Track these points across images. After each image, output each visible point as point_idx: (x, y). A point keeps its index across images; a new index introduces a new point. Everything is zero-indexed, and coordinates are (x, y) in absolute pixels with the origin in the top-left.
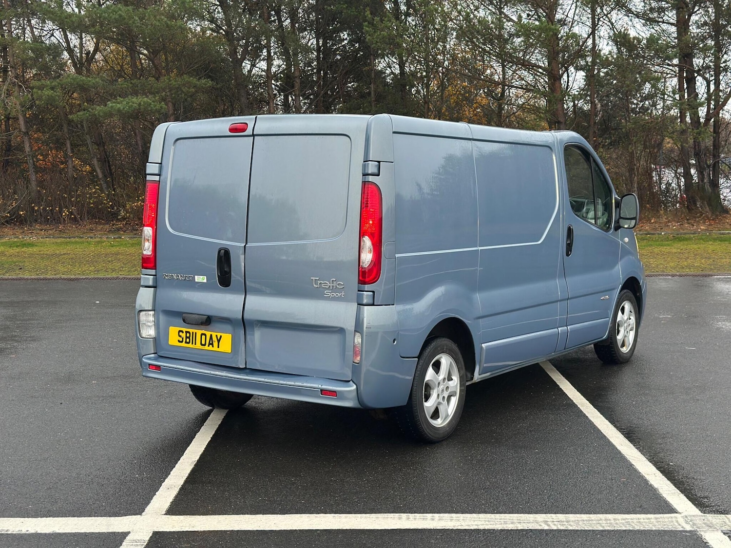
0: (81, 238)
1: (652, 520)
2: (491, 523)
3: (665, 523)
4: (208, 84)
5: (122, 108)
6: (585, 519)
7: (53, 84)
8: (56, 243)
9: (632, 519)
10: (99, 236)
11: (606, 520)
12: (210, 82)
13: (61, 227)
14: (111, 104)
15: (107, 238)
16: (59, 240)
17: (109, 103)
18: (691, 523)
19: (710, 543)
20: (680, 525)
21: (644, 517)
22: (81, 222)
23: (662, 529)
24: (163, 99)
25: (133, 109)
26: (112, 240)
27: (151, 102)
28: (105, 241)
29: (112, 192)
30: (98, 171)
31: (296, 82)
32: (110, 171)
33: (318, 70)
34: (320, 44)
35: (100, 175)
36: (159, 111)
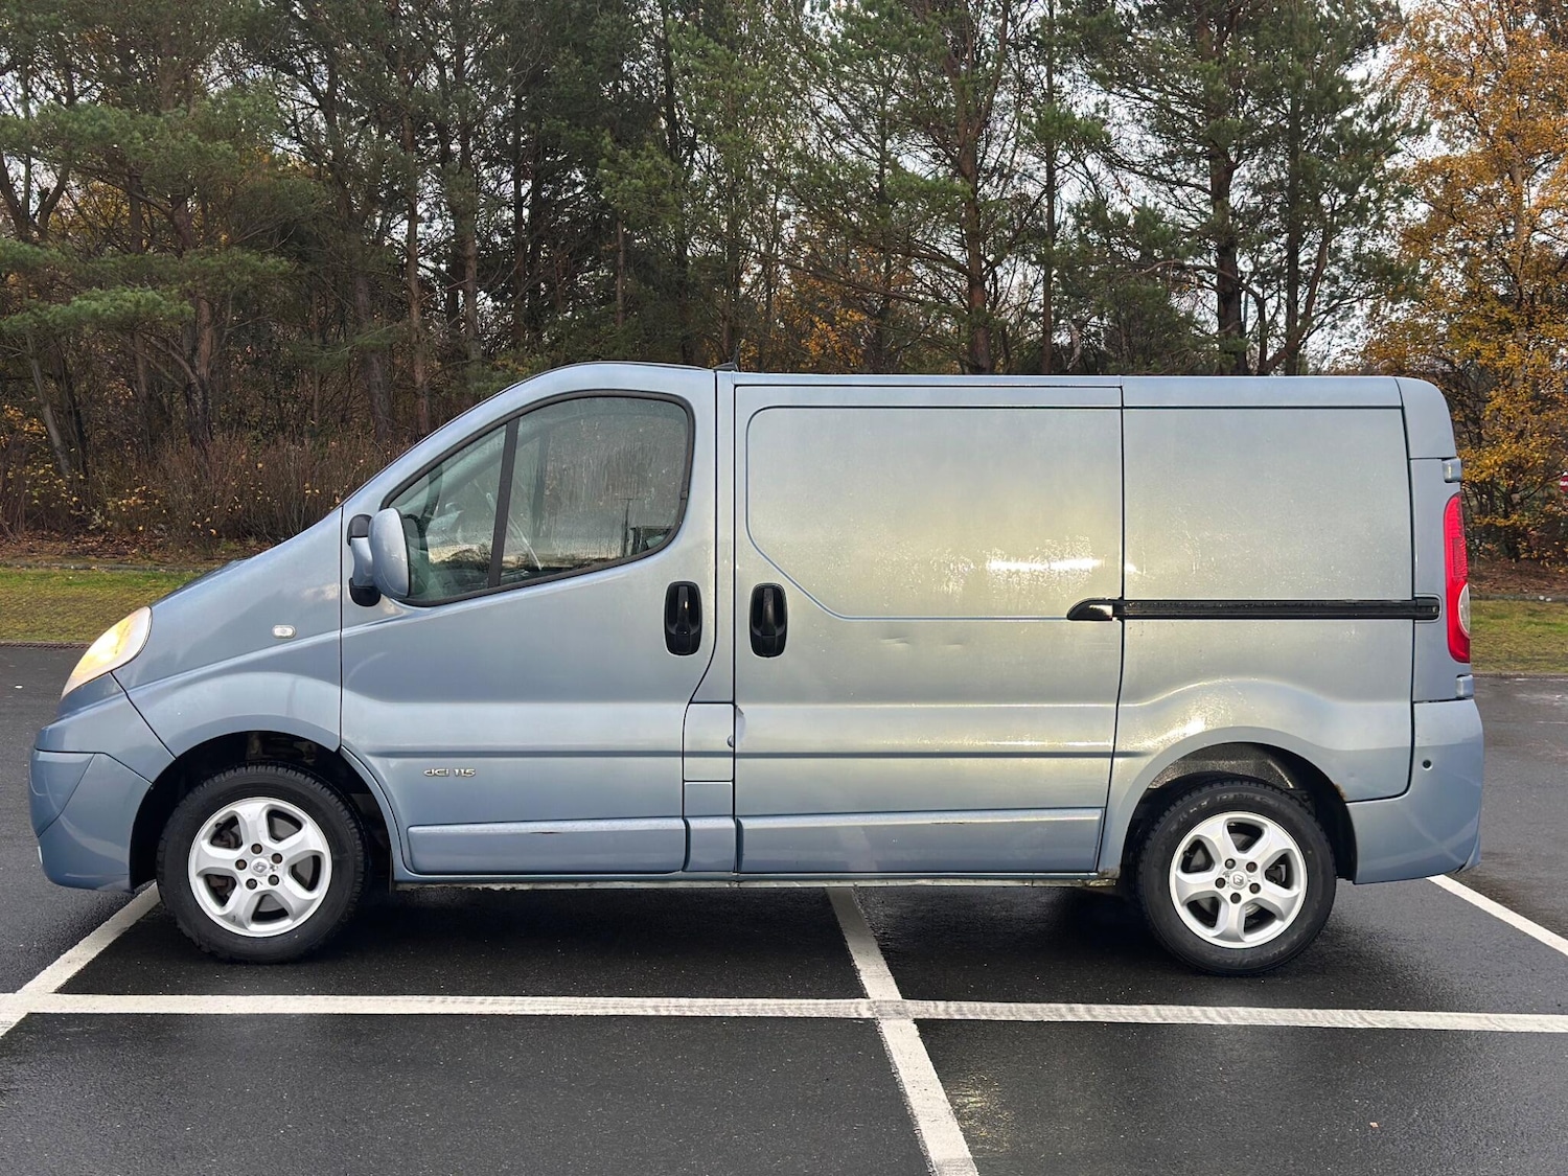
0: (7, 566)
4: (282, 267)
5: (101, 310)
10: (45, 564)
12: (285, 263)
14: (79, 302)
15: (61, 568)
17: (75, 298)
18: (875, 1010)
20: (857, 1011)
22: (11, 535)
24: (188, 294)
25: (123, 312)
26: (72, 572)
27: (161, 299)
28: (56, 575)
29: (78, 475)
30: (54, 433)
31: (470, 267)
32: (81, 433)
33: (518, 244)
34: (524, 191)
35: (57, 441)
36: (177, 317)
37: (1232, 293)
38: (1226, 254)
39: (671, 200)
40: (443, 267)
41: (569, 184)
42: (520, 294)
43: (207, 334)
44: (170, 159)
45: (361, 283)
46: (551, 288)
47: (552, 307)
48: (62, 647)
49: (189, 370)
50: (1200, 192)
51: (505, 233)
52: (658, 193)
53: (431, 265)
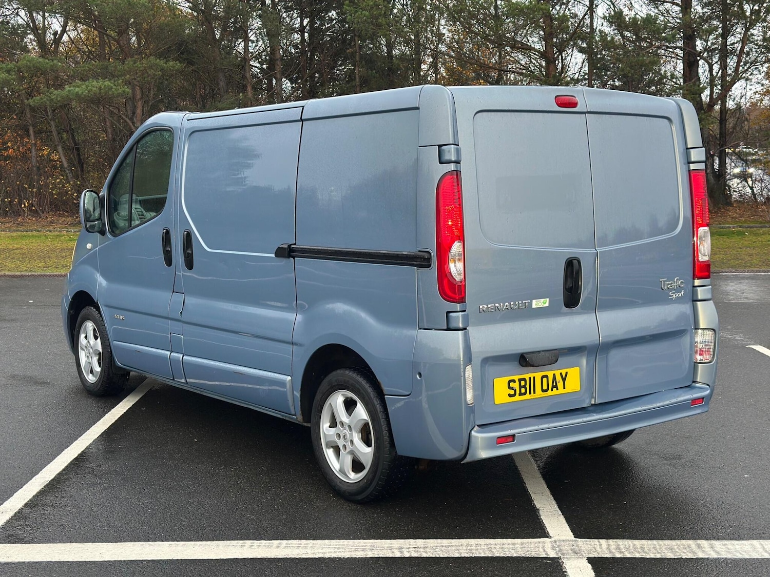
0: (38, 231)
1: (517, 546)
2: (341, 550)
3: (529, 549)
4: (177, 67)
5: (80, 92)
6: (444, 545)
7: (9, 66)
8: (12, 237)
9: (496, 545)
10: (59, 230)
11: (468, 545)
12: (179, 64)
13: (20, 220)
14: (69, 88)
15: (67, 231)
16: (15, 234)
17: (66, 86)
18: (557, 549)
19: (568, 572)
20: (544, 551)
21: (510, 542)
22: (42, 215)
23: (524, 555)
24: (128, 83)
25: (92, 93)
26: (72, 234)
27: (112, 85)
28: (64, 235)
29: (77, 182)
30: (63, 159)
31: (277, 64)
32: (80, 160)
33: (303, 52)
34: (305, 24)
35: (66, 164)
36: (122, 95)
37: (694, 61)
38: (689, 40)
39: (384, 23)
40: (265, 66)
41: (329, 20)
42: (305, 78)
43: (140, 104)
44: (114, 8)
45: (221, 76)
46: (321, 75)
47: (322, 85)
48: (61, 276)
49: (131, 124)
50: (674, 6)
51: (296, 47)
52: (377, 19)
53: (258, 65)
